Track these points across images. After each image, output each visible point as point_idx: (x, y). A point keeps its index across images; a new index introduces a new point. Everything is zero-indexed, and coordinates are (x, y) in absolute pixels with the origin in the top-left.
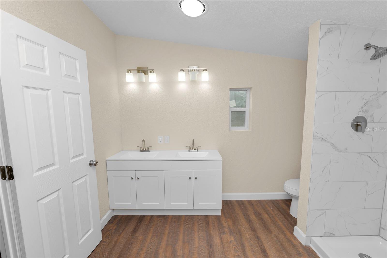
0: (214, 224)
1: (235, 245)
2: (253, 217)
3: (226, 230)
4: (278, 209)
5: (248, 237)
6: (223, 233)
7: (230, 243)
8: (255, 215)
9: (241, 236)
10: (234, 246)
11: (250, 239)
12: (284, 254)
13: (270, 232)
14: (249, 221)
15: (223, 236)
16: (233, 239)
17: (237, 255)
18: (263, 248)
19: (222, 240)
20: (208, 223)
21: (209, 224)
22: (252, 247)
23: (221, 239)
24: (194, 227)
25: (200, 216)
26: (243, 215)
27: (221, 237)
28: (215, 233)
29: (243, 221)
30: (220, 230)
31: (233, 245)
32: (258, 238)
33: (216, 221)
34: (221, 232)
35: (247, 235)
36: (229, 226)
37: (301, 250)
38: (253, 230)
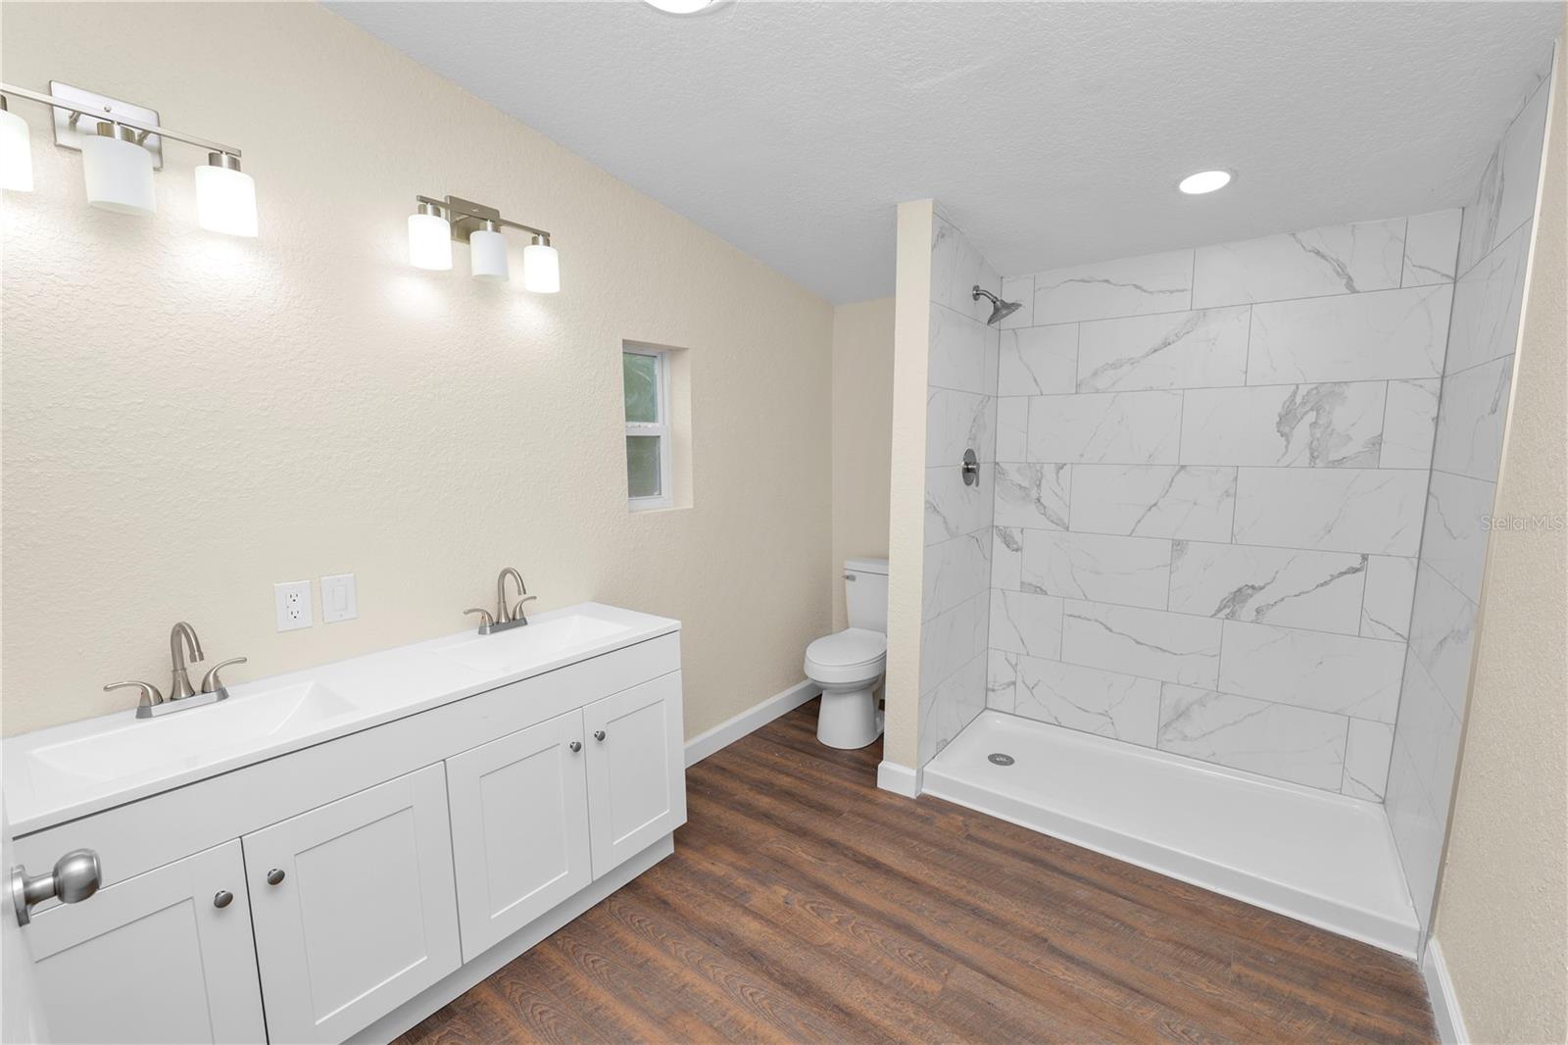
0: (687, 890)
1: (806, 903)
2: (764, 802)
3: (741, 881)
4: (793, 748)
5: (810, 858)
6: (742, 894)
7: (790, 906)
8: (760, 793)
9: (792, 868)
10: (808, 907)
11: (821, 859)
12: (907, 840)
13: (839, 814)
14: (766, 817)
15: (751, 902)
16: (785, 892)
17: (837, 920)
18: (863, 859)
19: (762, 917)
20: (665, 903)
21: (670, 901)
22: (844, 875)
23: (757, 916)
24: (631, 948)
25: (607, 901)
26: (732, 812)
27: (750, 910)
28: (722, 914)
29: (752, 827)
30: (724, 893)
31: (803, 907)
32: (831, 844)
33: (681, 878)
34: (732, 897)
35: (802, 853)
36: (732, 864)
37: (920, 811)
38: (801, 833)
